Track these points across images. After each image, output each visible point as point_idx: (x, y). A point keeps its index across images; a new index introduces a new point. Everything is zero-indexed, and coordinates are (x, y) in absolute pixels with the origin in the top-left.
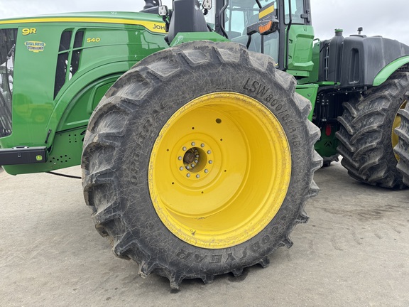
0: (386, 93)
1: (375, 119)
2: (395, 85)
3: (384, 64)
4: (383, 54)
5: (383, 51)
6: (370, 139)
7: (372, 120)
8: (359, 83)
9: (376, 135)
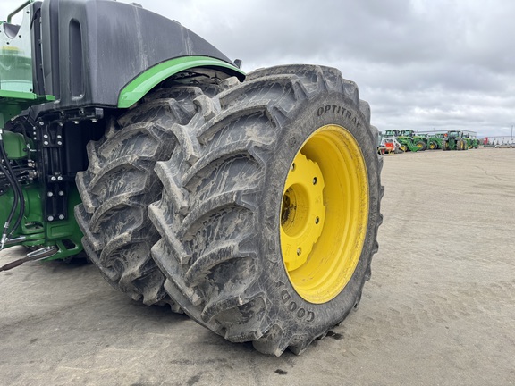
0: (148, 125)
1: (127, 180)
2: (169, 109)
3: (144, 64)
4: (141, 43)
5: (139, 35)
6: (121, 225)
7: (122, 182)
8: (84, 99)
9: (132, 215)
